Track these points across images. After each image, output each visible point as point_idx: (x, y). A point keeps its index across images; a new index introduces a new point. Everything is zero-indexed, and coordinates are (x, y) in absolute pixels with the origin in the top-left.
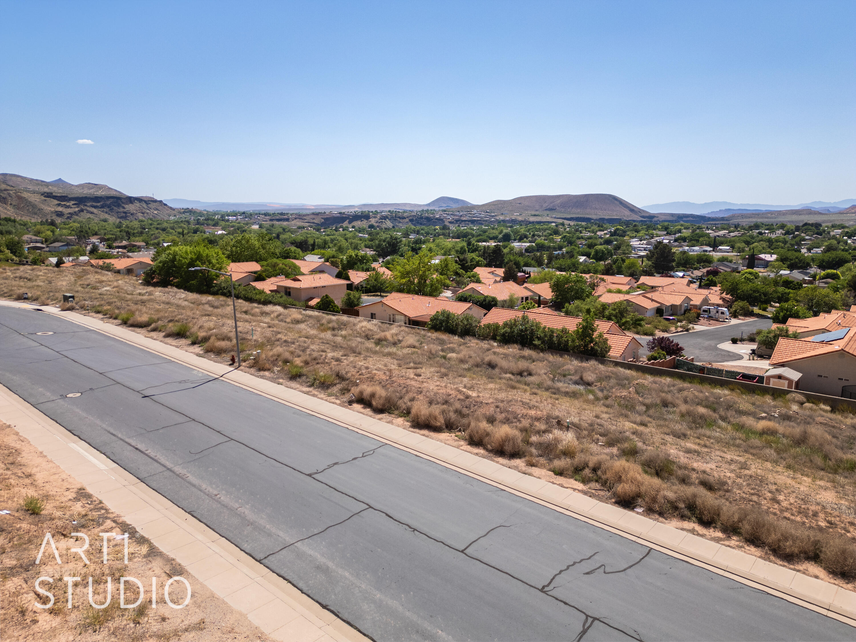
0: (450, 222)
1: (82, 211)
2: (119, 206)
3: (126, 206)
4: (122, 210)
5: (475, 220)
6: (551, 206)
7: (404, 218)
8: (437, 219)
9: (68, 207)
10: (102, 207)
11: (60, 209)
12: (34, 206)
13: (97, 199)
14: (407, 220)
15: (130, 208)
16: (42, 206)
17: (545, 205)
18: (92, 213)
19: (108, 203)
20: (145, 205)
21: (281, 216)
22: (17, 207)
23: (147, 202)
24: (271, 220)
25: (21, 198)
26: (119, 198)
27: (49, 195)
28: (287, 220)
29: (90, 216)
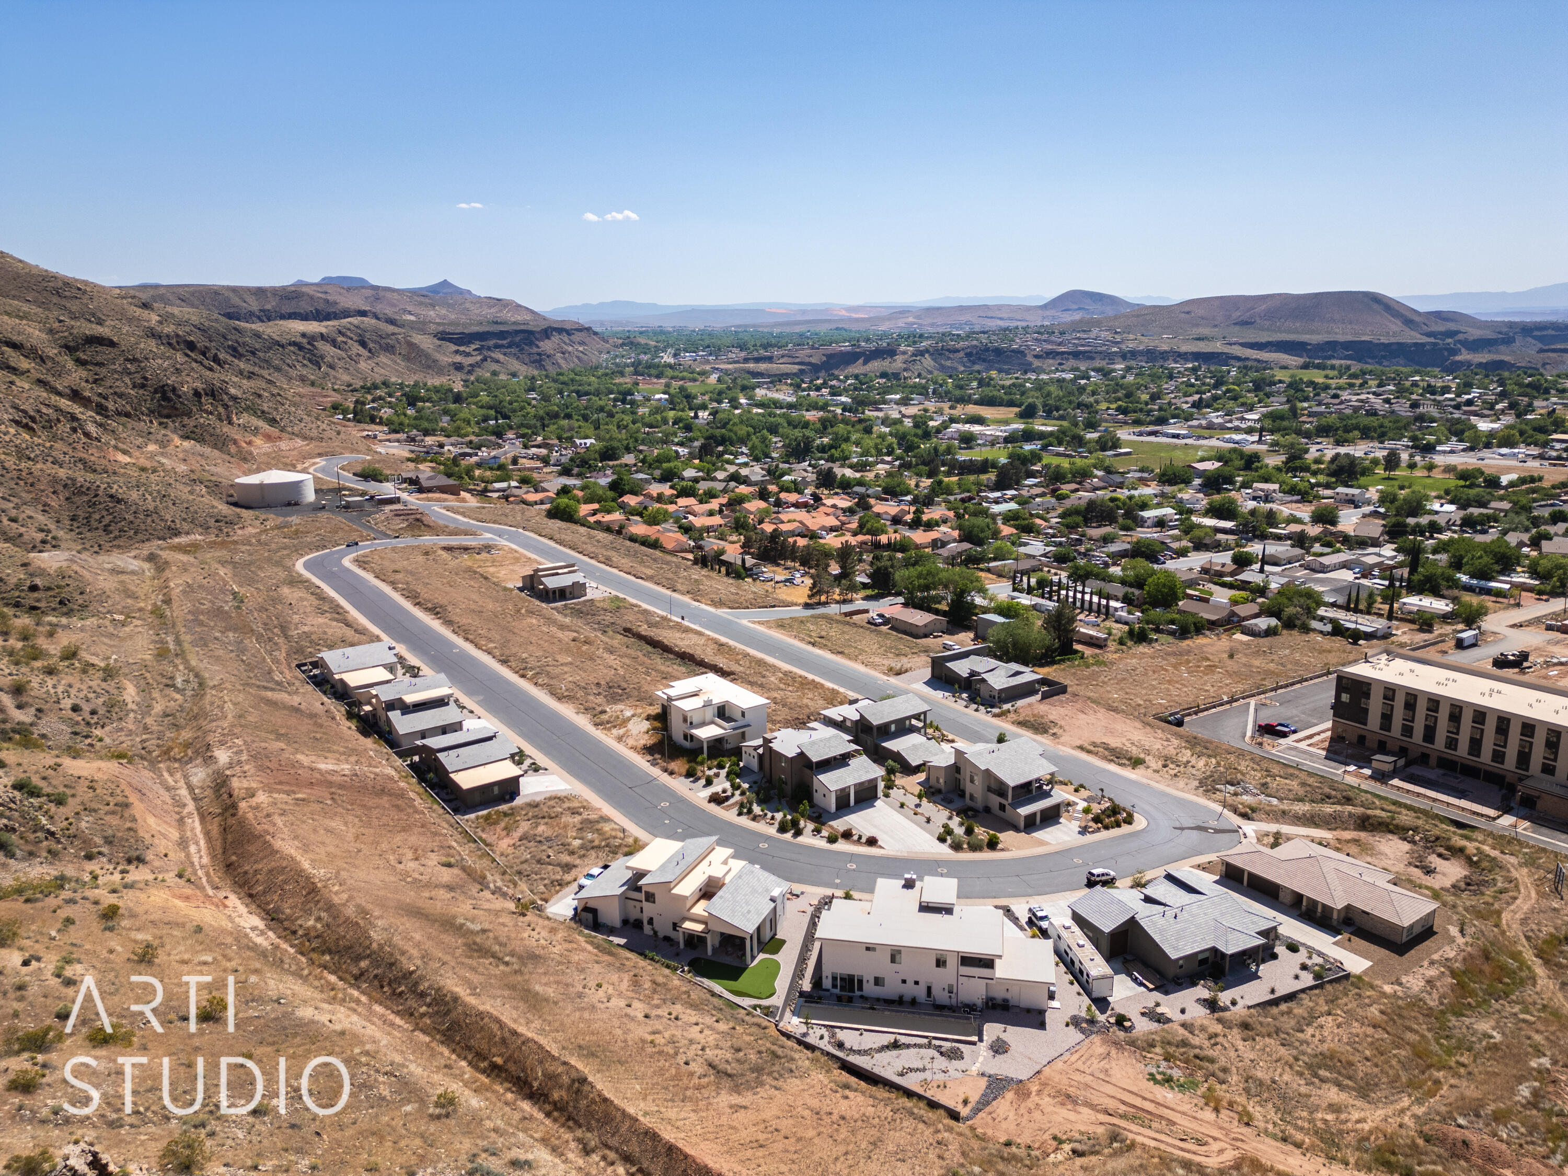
0: (1036, 357)
1: (485, 359)
2: (531, 344)
3: (541, 344)
4: (535, 350)
5: (1081, 352)
6: (1244, 318)
7: (957, 351)
8: (1013, 351)
9: (468, 355)
10: (509, 346)
11: (458, 359)
12: (427, 356)
13: (502, 335)
14: (962, 354)
15: (547, 346)
16: (438, 356)
17: (1236, 315)
18: (498, 361)
19: (517, 339)
20: (566, 339)
21: (762, 353)
22: (407, 358)
23: (569, 333)
24: (746, 360)
25: (411, 345)
26: (531, 333)
27: (444, 337)
28: (770, 359)
29: (495, 367)
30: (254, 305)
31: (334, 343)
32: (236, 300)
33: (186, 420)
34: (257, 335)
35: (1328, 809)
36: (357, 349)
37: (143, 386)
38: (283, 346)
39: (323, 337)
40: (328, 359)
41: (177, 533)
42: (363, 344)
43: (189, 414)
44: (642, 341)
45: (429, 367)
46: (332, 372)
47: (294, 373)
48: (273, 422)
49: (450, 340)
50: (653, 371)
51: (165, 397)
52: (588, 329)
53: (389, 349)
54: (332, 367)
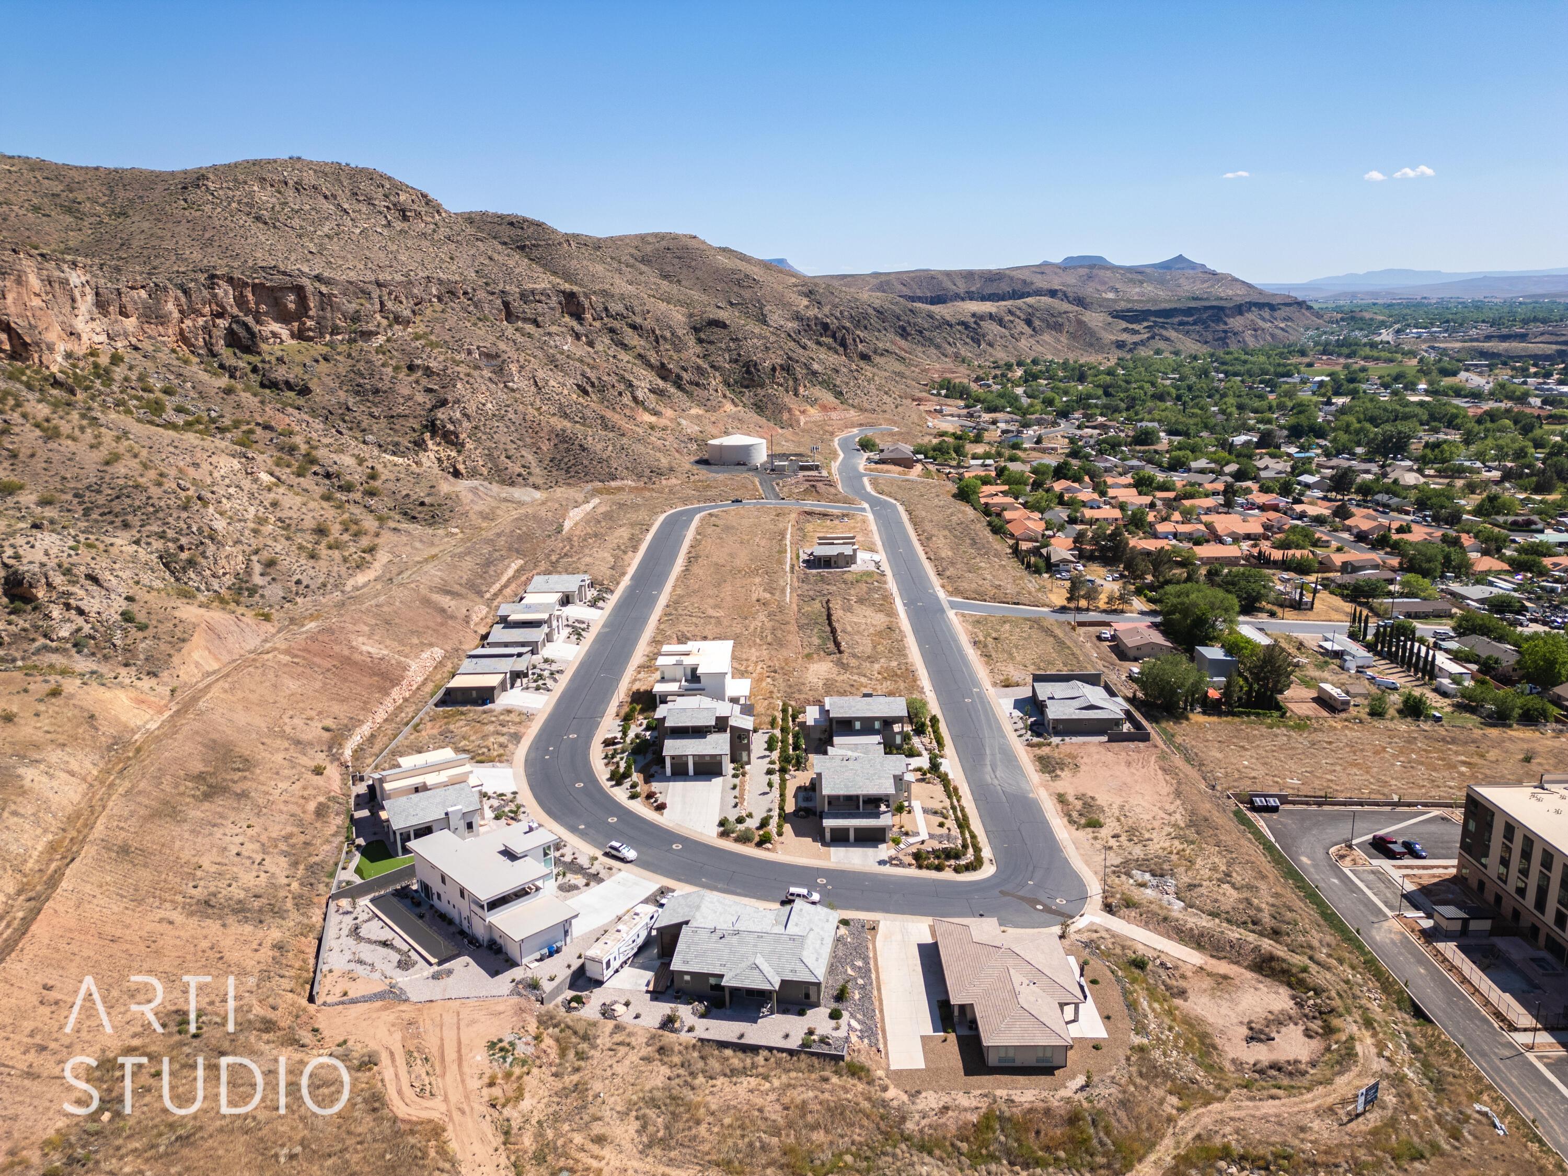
1: (1153, 337)
2: (1219, 320)
3: (1231, 320)
4: (1221, 327)
9: (1136, 332)
10: (1195, 323)
11: (1124, 336)
12: (1092, 333)
13: (1186, 311)
15: (1236, 323)
16: (1104, 334)
18: (1167, 340)
19: (1205, 316)
20: (1266, 314)
21: (1517, 330)
22: (1073, 336)
23: (1272, 308)
24: (1488, 338)
25: (1080, 323)
26: (1222, 309)
27: (1118, 315)
28: (1523, 337)
29: (1162, 345)
30: (962, 288)
31: (1001, 322)
32: (948, 284)
33: (759, 390)
34: (931, 316)
35: (1234, 934)
36: (1022, 327)
37: (736, 361)
38: (951, 326)
39: (991, 316)
40: (990, 337)
41: (614, 478)
42: (1029, 323)
43: (762, 386)
44: (1367, 315)
45: (1091, 345)
46: (990, 349)
47: (950, 350)
48: (839, 394)
49: (1123, 318)
50: (1345, 351)
51: (748, 372)
52: (1301, 304)
53: (1057, 328)
54: (991, 345)
